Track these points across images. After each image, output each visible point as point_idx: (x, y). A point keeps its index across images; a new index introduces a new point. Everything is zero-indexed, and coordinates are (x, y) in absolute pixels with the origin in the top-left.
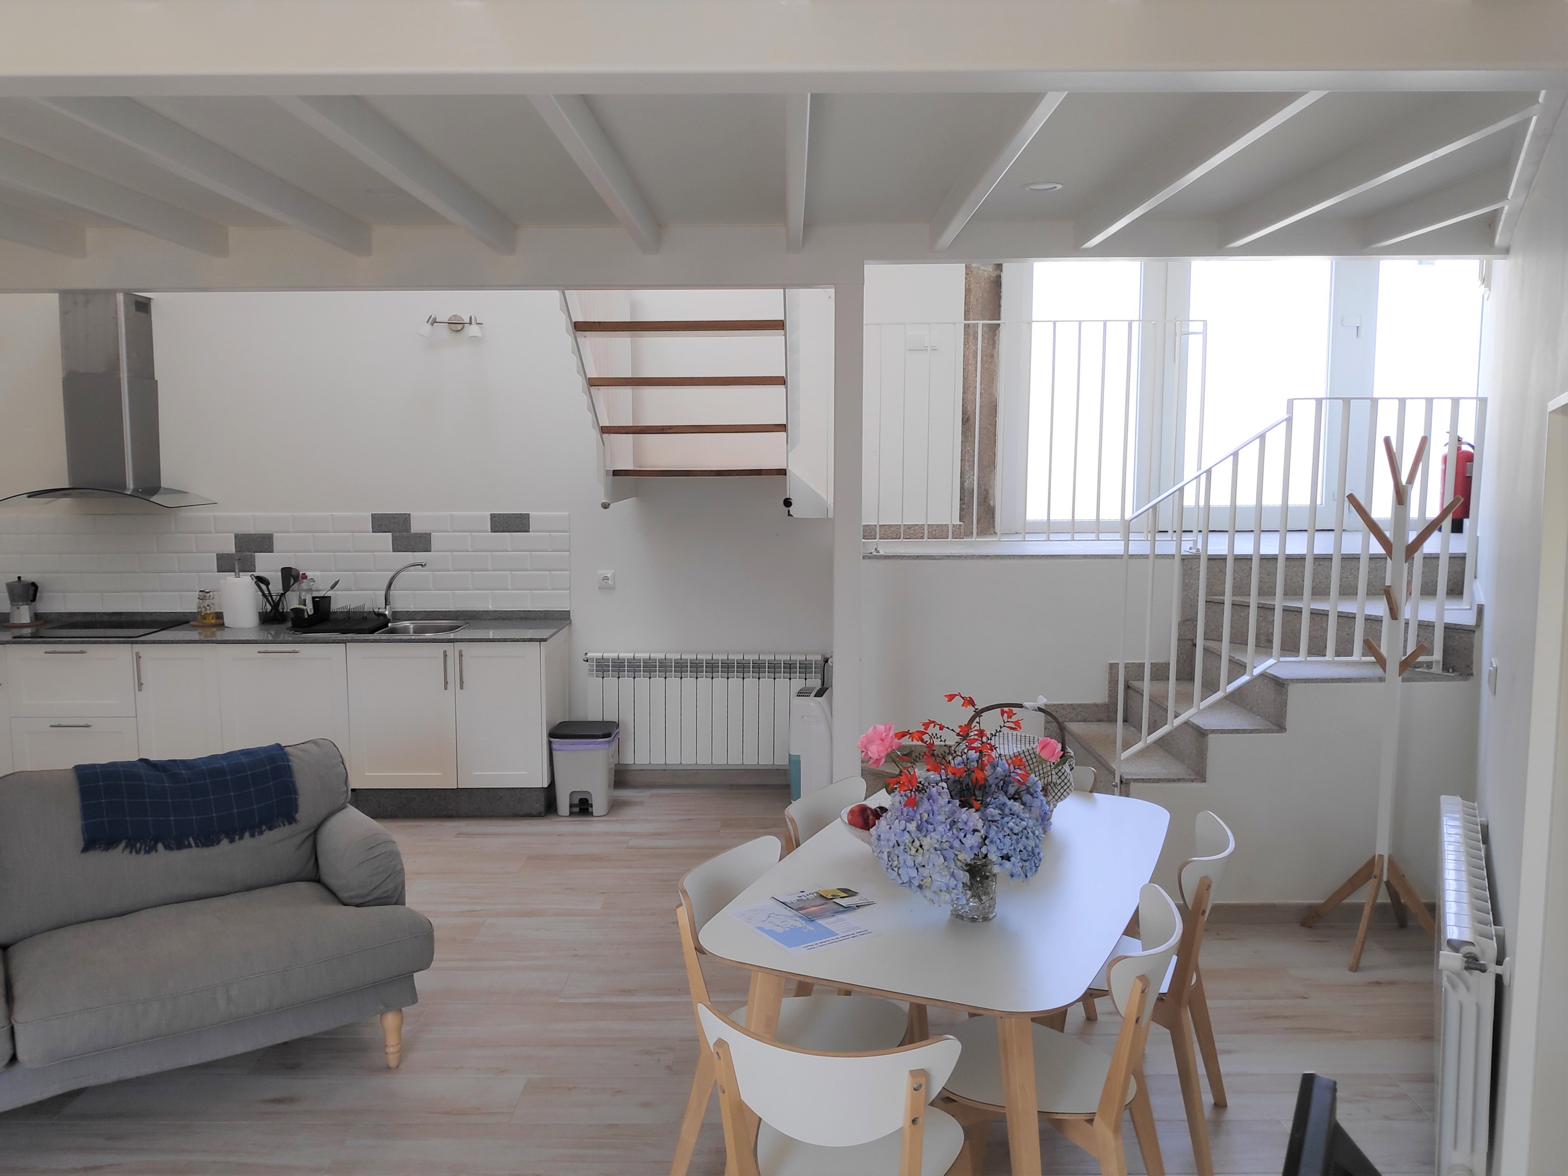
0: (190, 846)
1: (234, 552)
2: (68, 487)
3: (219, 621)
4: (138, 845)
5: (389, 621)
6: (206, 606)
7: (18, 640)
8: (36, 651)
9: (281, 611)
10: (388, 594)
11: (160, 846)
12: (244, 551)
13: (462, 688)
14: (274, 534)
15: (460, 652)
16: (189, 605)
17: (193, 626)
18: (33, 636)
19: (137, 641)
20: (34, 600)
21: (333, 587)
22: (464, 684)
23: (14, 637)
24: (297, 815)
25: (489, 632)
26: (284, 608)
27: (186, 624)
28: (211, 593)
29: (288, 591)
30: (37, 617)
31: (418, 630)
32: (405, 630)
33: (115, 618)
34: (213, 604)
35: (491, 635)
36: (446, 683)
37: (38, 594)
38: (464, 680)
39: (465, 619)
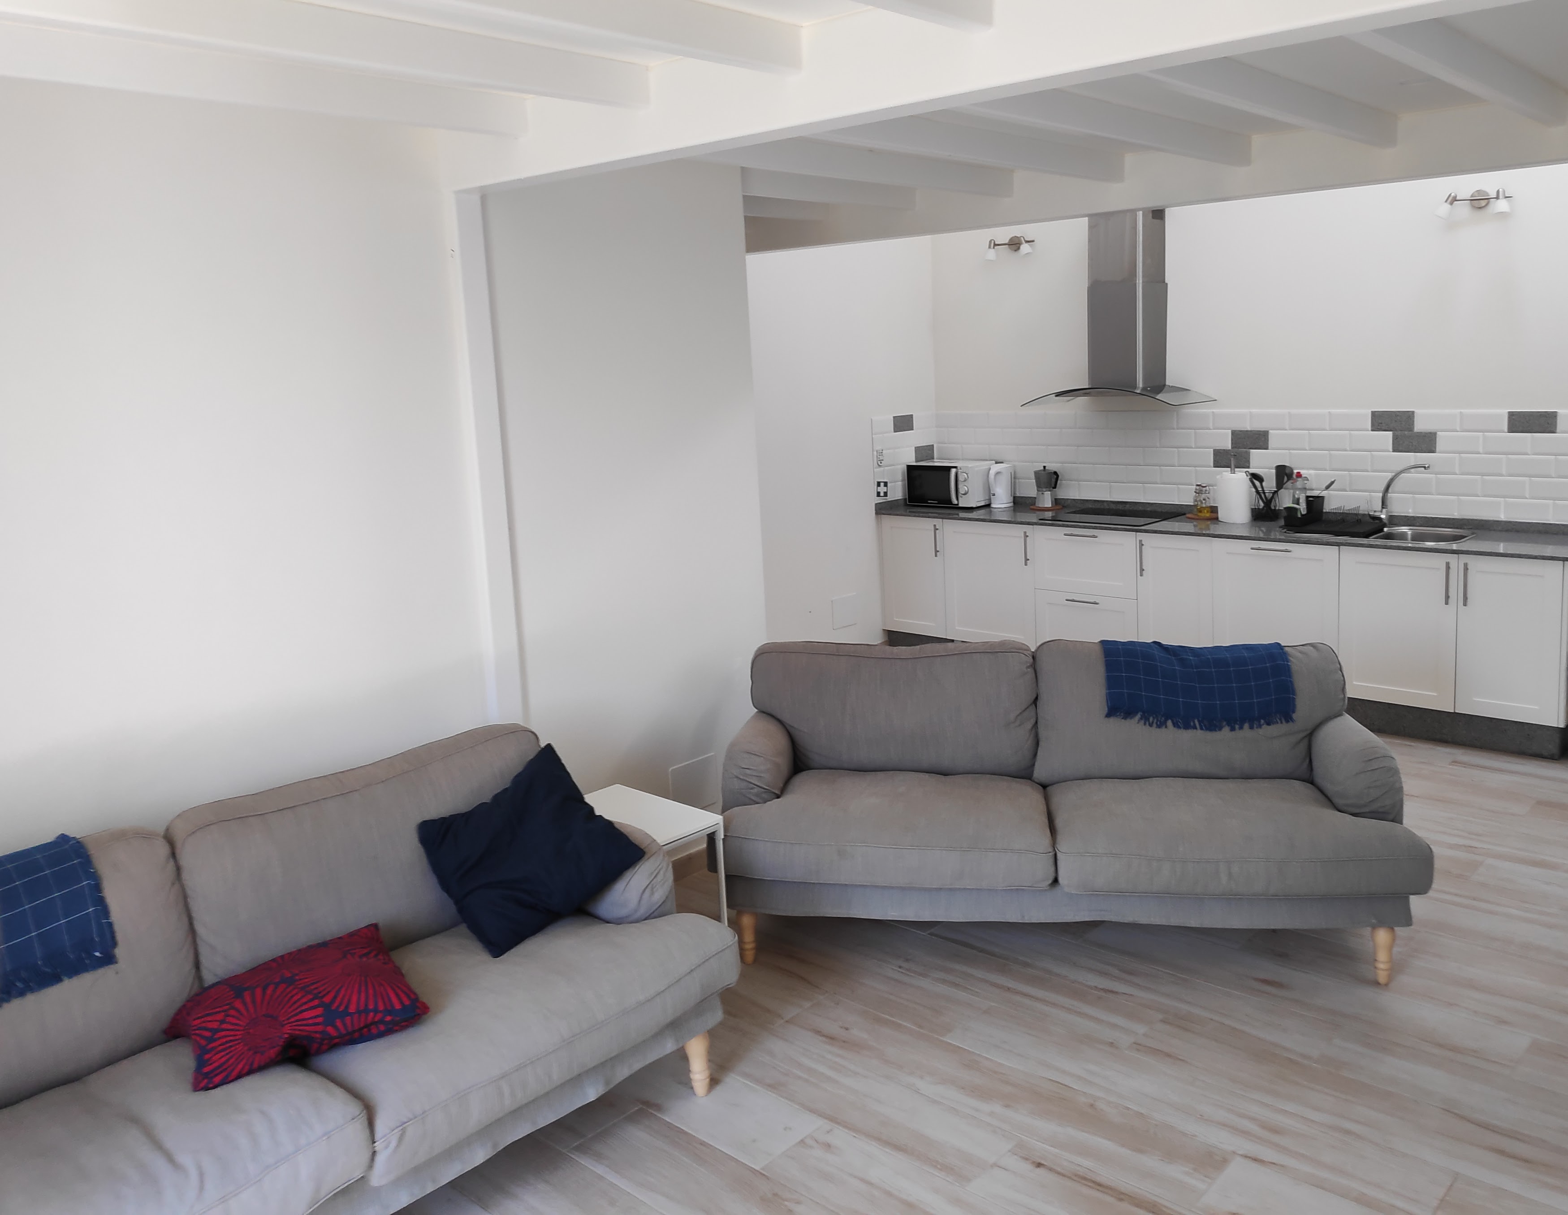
0: (1195, 728)
1: (1230, 448)
2: (1087, 387)
3: (1214, 515)
4: (1151, 719)
5: (1385, 525)
6: (1202, 499)
7: (1042, 522)
8: (1056, 534)
9: (1273, 508)
10: (1386, 497)
11: (1169, 723)
12: (1239, 448)
13: (1465, 604)
14: (1270, 431)
15: (1466, 565)
16: (1185, 498)
17: (1189, 518)
18: (1054, 519)
19: (1141, 529)
20: (1055, 487)
21: (1328, 488)
22: (1468, 600)
23: (1040, 520)
24: (1294, 714)
25: (1499, 545)
26: (1276, 506)
27: (1182, 517)
28: (1207, 487)
29: (1282, 488)
30: (1057, 501)
31: (1416, 538)
32: (1402, 537)
33: (1120, 507)
34: (1208, 498)
35: (1501, 548)
36: (1447, 597)
37: (1059, 482)
38: (1469, 596)
39: (1471, 529)
